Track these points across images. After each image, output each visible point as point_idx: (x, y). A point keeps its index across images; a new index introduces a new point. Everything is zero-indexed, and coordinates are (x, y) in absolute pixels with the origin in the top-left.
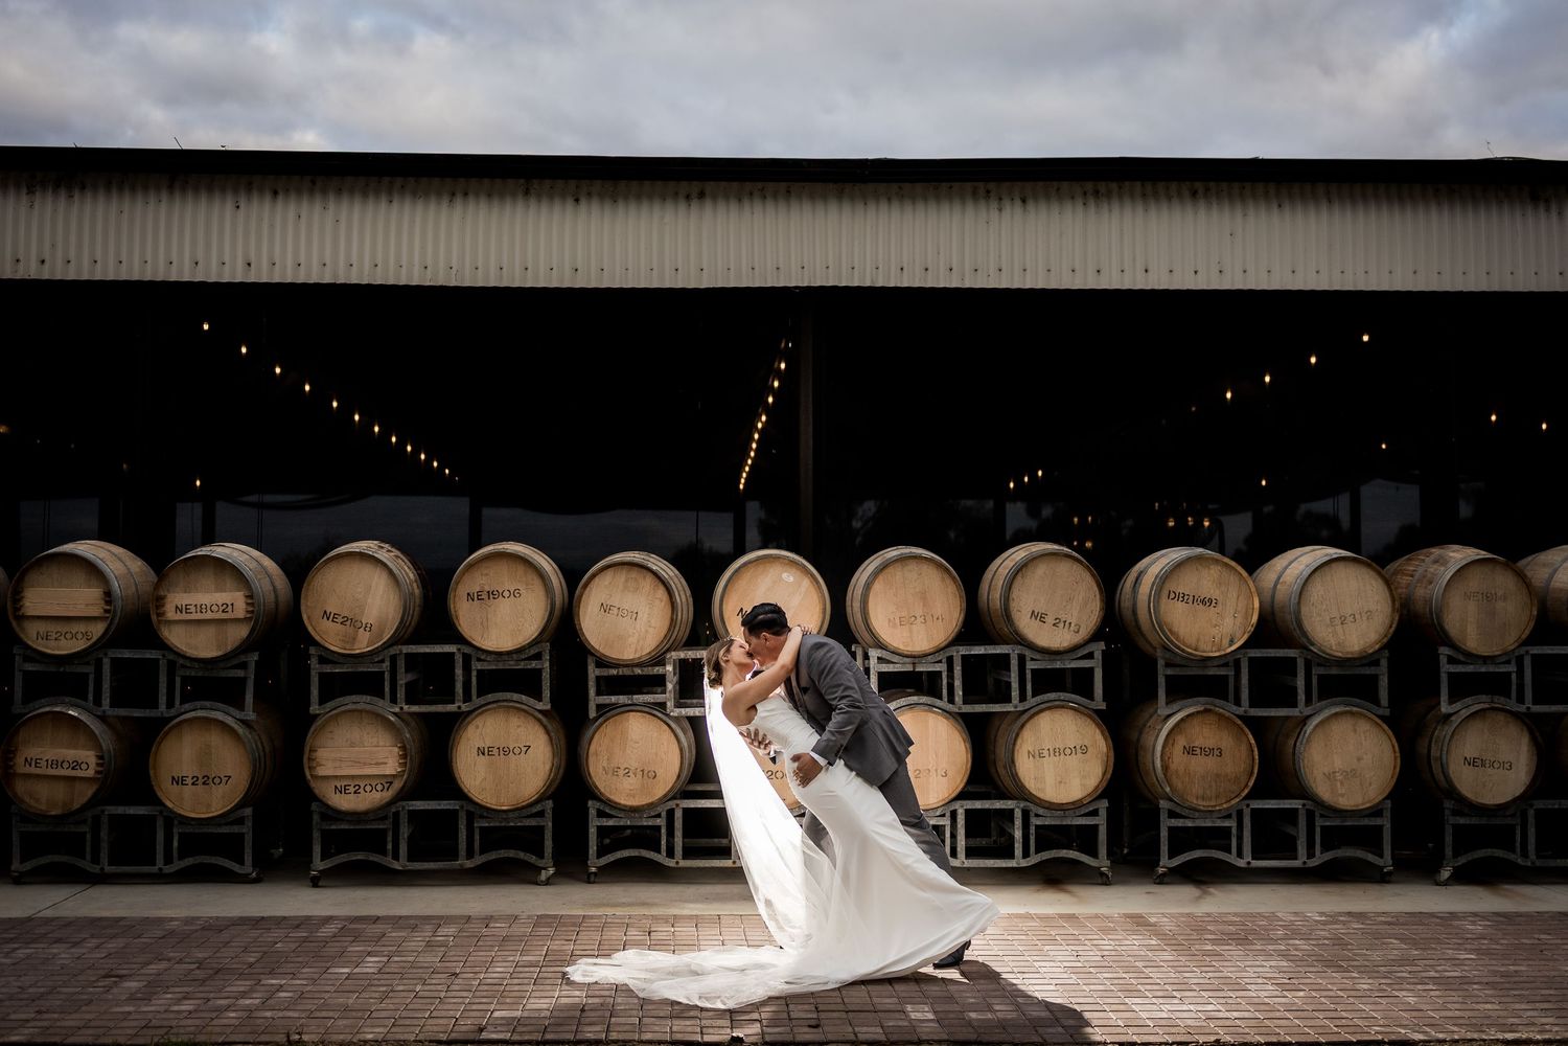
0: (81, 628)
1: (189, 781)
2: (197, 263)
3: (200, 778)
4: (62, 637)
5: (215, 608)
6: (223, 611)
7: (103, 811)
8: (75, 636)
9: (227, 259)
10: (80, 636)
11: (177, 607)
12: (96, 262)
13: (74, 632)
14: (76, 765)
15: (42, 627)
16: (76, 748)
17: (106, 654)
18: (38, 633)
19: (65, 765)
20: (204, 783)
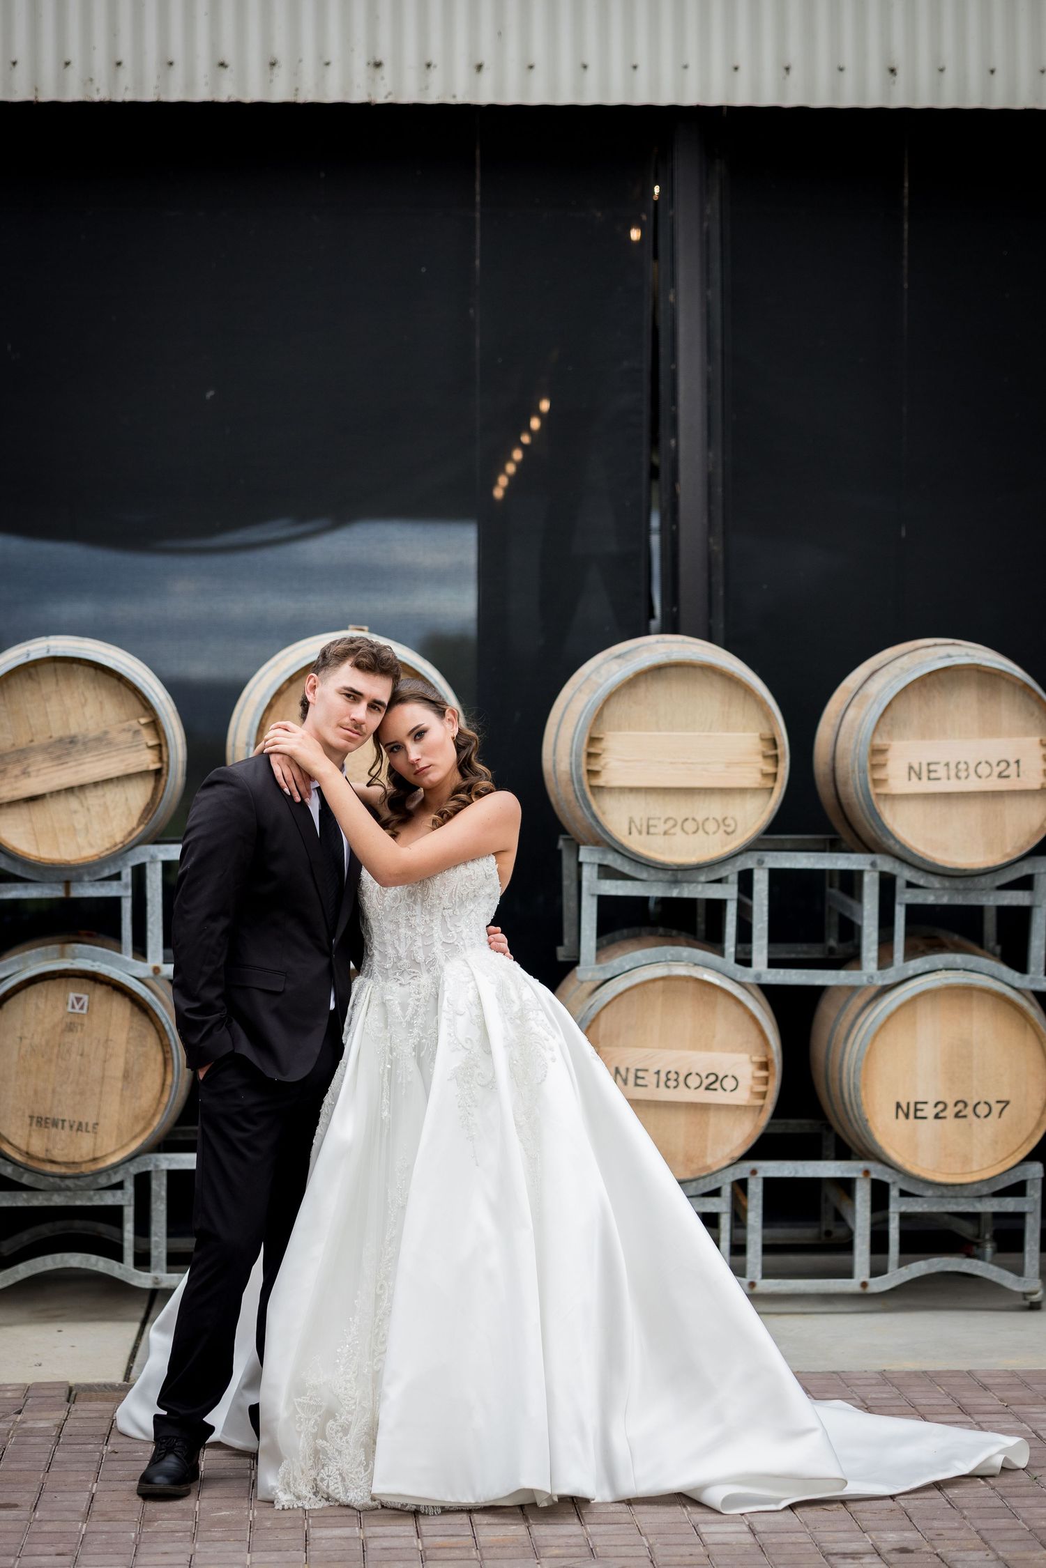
0: (712, 809)
1: (929, 1111)
2: (787, 69)
3: (951, 1105)
4: (678, 829)
5: (984, 770)
6: (1000, 776)
7: (754, 1172)
8: (700, 827)
9: (848, 60)
10: (711, 826)
11: (911, 768)
12: (585, 67)
13: (700, 818)
14: (714, 1081)
15: (638, 809)
16: (708, 1047)
17: (761, 862)
18: (631, 821)
19: (693, 1082)
20: (957, 1115)
